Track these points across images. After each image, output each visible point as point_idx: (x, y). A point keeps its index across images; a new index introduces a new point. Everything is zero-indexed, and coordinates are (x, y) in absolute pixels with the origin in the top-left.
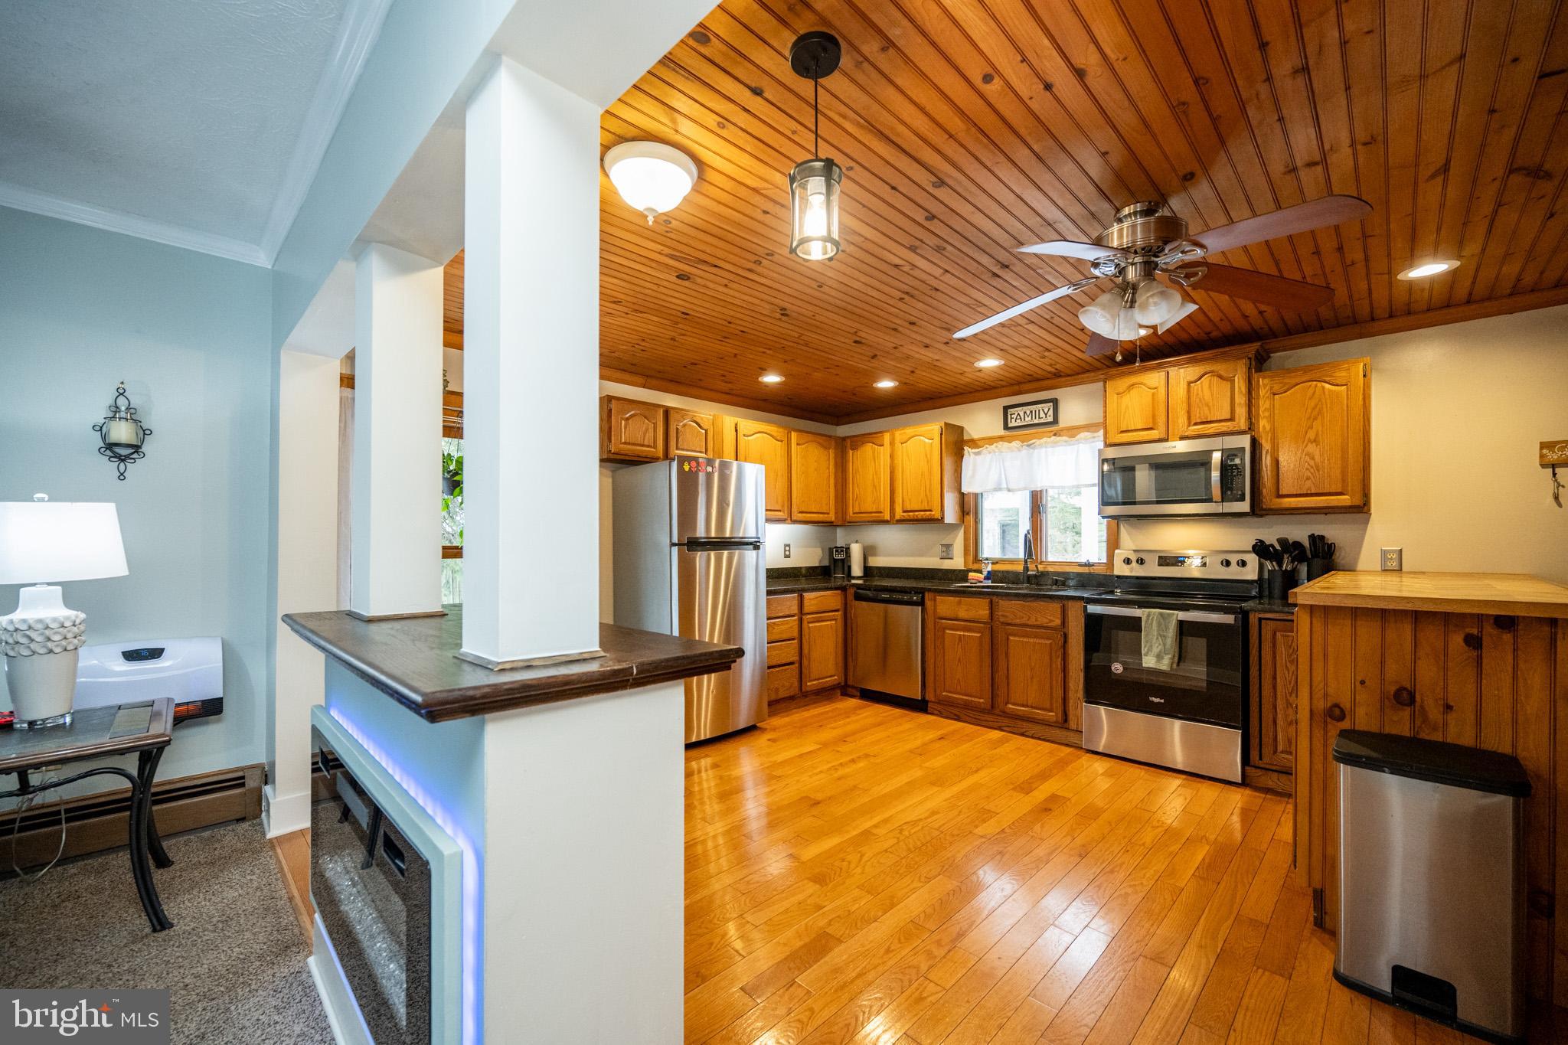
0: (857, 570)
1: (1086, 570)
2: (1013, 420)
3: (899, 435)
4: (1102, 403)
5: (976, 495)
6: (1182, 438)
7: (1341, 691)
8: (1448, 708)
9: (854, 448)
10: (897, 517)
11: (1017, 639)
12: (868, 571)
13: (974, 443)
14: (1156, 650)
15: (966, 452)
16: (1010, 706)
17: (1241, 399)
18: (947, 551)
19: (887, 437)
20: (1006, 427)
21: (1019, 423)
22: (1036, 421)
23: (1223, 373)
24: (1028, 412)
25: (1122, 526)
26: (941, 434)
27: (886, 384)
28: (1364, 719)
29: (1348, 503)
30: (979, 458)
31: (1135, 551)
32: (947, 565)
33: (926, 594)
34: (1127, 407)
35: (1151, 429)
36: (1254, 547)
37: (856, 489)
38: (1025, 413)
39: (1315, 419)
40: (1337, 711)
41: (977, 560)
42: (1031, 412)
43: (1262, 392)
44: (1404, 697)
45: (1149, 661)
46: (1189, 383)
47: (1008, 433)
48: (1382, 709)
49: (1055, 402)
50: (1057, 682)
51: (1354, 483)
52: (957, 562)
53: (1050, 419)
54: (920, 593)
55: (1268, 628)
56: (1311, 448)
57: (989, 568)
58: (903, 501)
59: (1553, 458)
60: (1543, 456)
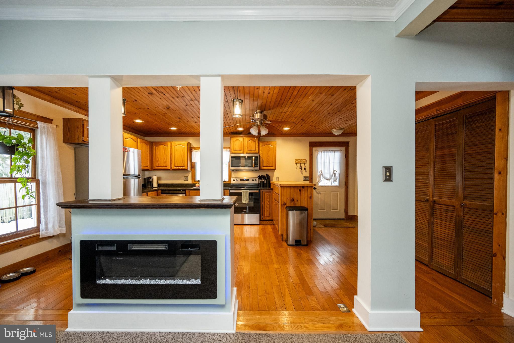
0: (155, 185)
3: (173, 143)
4: (230, 142)
5: (195, 163)
6: (247, 153)
7: (285, 200)
8: (297, 201)
9: (156, 146)
10: (173, 168)
12: (159, 185)
13: (195, 148)
14: (245, 199)
15: (193, 151)
17: (257, 146)
18: (187, 178)
19: (169, 144)
23: (254, 140)
25: (232, 172)
26: (187, 145)
27: (173, 129)
28: (288, 205)
29: (273, 168)
30: (197, 153)
31: (235, 178)
32: (186, 182)
33: (186, 191)
34: (236, 144)
35: (240, 150)
36: (258, 177)
37: (157, 159)
39: (269, 152)
40: (285, 204)
41: (195, 181)
43: (260, 145)
44: (293, 200)
45: (244, 202)
46: (248, 141)
48: (290, 203)
51: (274, 165)
52: (190, 182)
54: (184, 190)
55: (264, 192)
56: (268, 157)
58: (175, 164)
59: (297, 162)
60: (295, 162)
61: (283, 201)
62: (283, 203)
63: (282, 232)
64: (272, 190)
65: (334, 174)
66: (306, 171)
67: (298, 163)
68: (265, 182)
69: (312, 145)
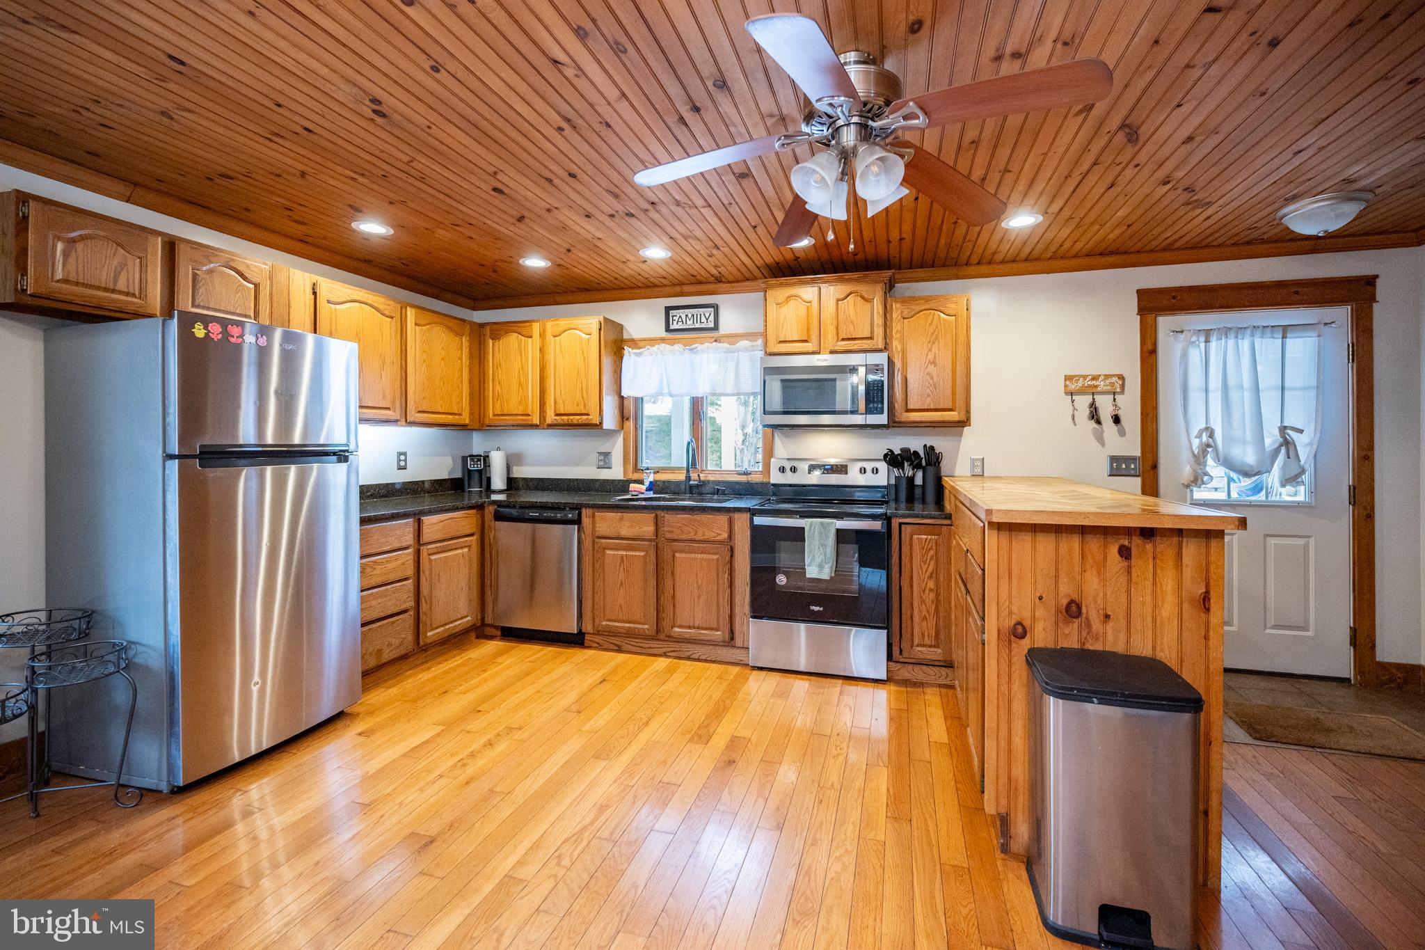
0: (498, 482)
1: (744, 478)
2: (675, 323)
3: (550, 326)
4: (762, 313)
5: (636, 399)
6: (832, 352)
7: (1022, 609)
8: (1107, 617)
9: (496, 337)
10: (549, 421)
11: (683, 555)
12: (512, 483)
13: (634, 343)
14: (818, 560)
15: (626, 352)
16: (676, 629)
17: (878, 320)
18: (605, 459)
19: (536, 328)
20: (668, 329)
21: (680, 326)
22: (697, 326)
23: (864, 294)
24: (690, 316)
25: (776, 436)
26: (600, 329)
27: (535, 262)
28: (1042, 636)
29: (956, 419)
30: (640, 360)
31: (788, 459)
32: (605, 475)
33: (584, 511)
34: (785, 318)
35: (806, 341)
36: (886, 456)
37: (498, 387)
38: (687, 316)
40: (1020, 629)
41: (636, 469)
42: (693, 315)
43: (895, 315)
44: (1073, 610)
45: (812, 572)
46: (838, 300)
47: (669, 335)
48: (1057, 624)
49: (716, 307)
50: (724, 598)
51: (960, 402)
52: (616, 472)
53: (711, 325)
54: (576, 509)
55: (907, 530)
56: (931, 369)
57: (651, 478)
58: (555, 403)
59: (1075, 387)
60: (1066, 386)
61: (1010, 613)
62: (1008, 623)
63: (1004, 801)
64: (948, 522)
65: (1287, 443)
66: (1122, 433)
67: (1082, 392)
68: (919, 480)
69: (1159, 302)
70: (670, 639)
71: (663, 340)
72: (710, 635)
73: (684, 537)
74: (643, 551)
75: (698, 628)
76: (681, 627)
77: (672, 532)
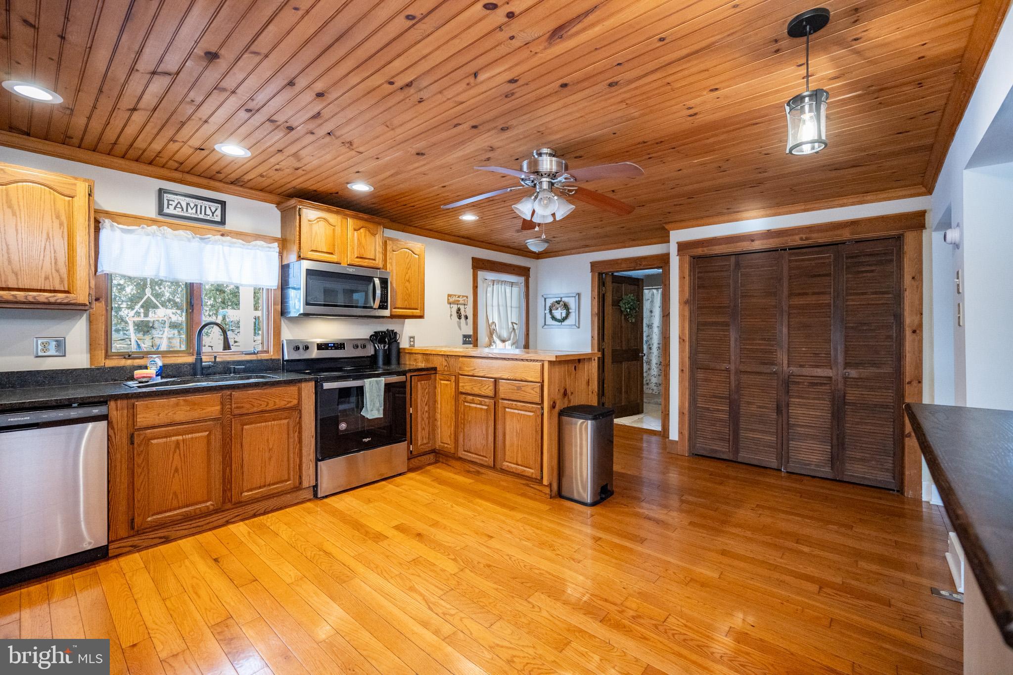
1: (253, 357)
2: (171, 207)
6: (350, 265)
11: (248, 426)
13: (111, 216)
15: (105, 226)
16: (246, 494)
17: (379, 249)
20: (161, 212)
21: (178, 212)
22: (202, 216)
23: (370, 230)
24: (192, 205)
25: (282, 321)
26: (89, 194)
29: (419, 314)
33: (112, 403)
34: (316, 233)
35: (332, 254)
36: (370, 336)
38: (188, 204)
39: (409, 269)
41: (107, 355)
42: (196, 206)
45: (368, 414)
46: (354, 230)
47: (161, 218)
49: (223, 204)
50: (294, 453)
52: (82, 360)
53: (218, 219)
55: (414, 379)
56: (407, 284)
59: (451, 300)
60: (448, 299)
64: (433, 372)
66: (467, 324)
67: (454, 303)
69: (479, 265)
70: (240, 504)
71: (154, 221)
72: (282, 487)
73: (255, 409)
74: (206, 431)
75: (269, 485)
76: (248, 491)
77: (243, 407)
